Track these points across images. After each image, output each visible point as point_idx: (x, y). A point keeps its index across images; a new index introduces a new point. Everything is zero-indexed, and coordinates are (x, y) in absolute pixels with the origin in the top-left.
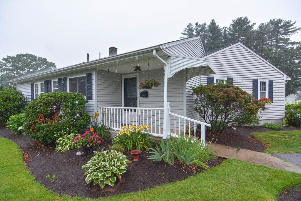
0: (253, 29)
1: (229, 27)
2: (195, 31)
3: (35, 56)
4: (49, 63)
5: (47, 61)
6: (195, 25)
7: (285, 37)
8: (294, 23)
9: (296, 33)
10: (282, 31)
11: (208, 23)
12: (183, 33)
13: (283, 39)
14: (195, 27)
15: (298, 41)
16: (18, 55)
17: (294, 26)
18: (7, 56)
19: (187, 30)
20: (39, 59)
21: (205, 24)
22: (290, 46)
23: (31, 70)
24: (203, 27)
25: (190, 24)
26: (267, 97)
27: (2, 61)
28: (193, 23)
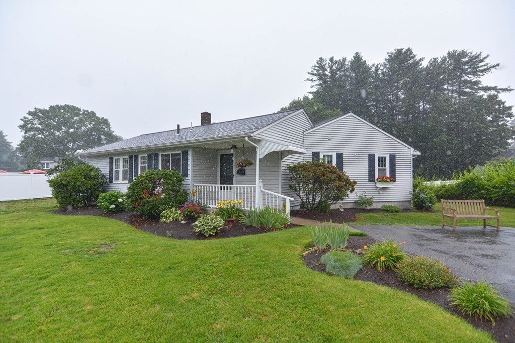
0: (421, 67)
1: (384, 63)
2: (328, 69)
3: (78, 108)
4: (100, 119)
6: (328, 61)
7: (474, 79)
8: (486, 57)
9: (489, 73)
10: (467, 69)
11: (350, 58)
12: (310, 72)
13: (470, 82)
14: (329, 64)
15: (493, 86)
16: (51, 107)
17: (486, 61)
18: (35, 108)
19: (317, 68)
21: (344, 60)
22: (481, 93)
23: (72, 130)
24: (342, 63)
25: (321, 59)
26: (388, 175)
27: (27, 116)
28: (326, 58)
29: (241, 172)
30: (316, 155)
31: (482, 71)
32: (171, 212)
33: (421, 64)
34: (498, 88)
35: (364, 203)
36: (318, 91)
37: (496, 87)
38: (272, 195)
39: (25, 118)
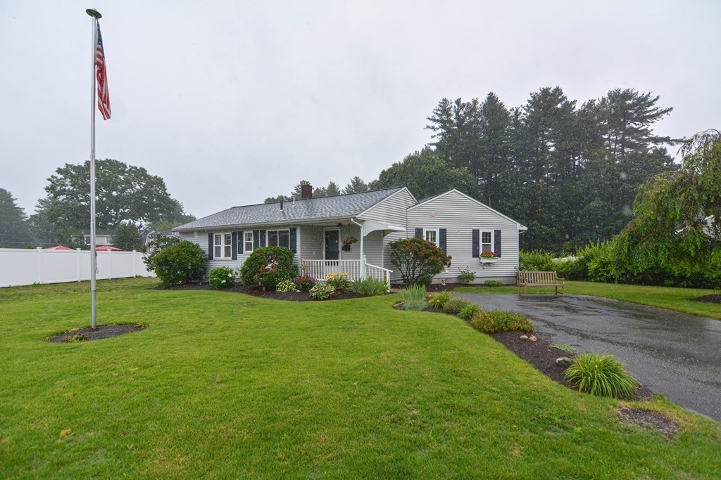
0: (574, 111)
1: (527, 106)
2: (454, 115)
3: (122, 163)
4: (152, 178)
5: (148, 173)
6: (454, 104)
7: (641, 126)
8: (656, 99)
9: (660, 120)
10: (633, 113)
11: (482, 99)
12: (431, 118)
13: (636, 130)
14: (455, 107)
15: (665, 136)
16: (88, 163)
17: (656, 105)
18: (66, 164)
19: (439, 112)
20: (130, 170)
21: (475, 102)
23: (114, 193)
24: (472, 108)
25: (445, 100)
26: (493, 251)
27: (56, 174)
28: (452, 99)
29: (347, 248)
30: (419, 231)
31: (650, 117)
32: (286, 284)
33: (574, 107)
34: (671, 139)
35: (466, 278)
36: (440, 141)
37: (668, 137)
38: (377, 269)
39: (53, 177)
